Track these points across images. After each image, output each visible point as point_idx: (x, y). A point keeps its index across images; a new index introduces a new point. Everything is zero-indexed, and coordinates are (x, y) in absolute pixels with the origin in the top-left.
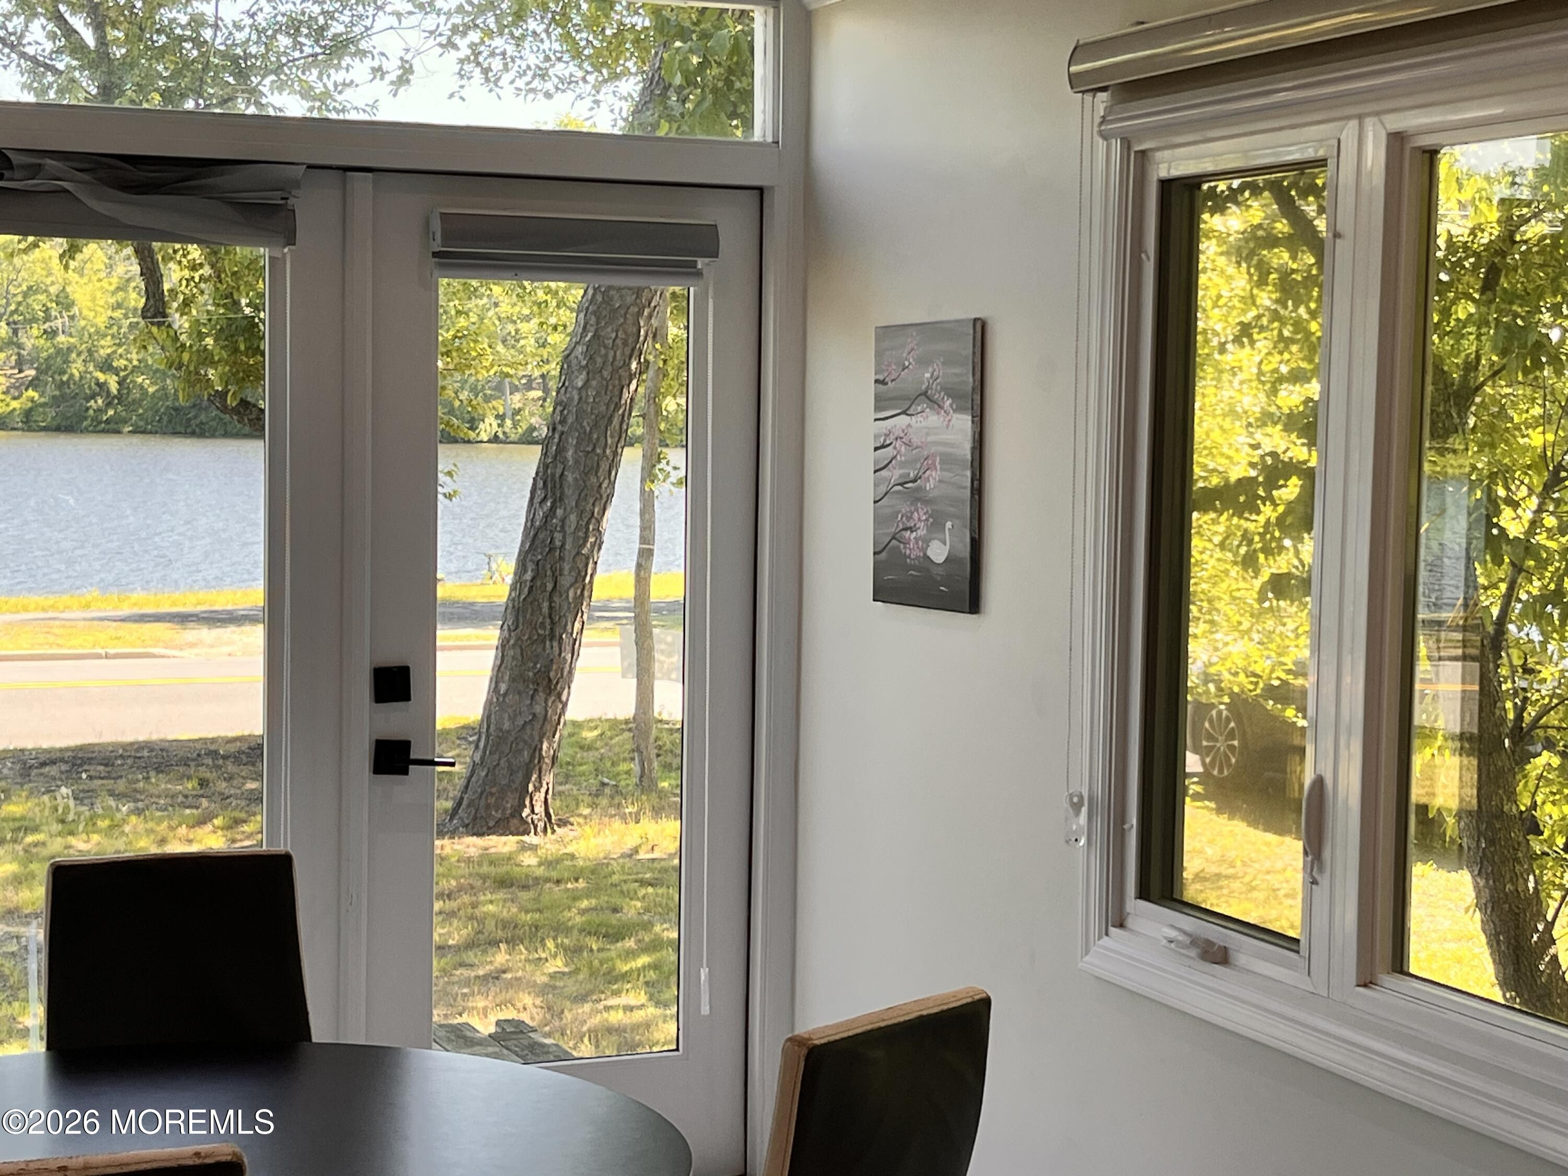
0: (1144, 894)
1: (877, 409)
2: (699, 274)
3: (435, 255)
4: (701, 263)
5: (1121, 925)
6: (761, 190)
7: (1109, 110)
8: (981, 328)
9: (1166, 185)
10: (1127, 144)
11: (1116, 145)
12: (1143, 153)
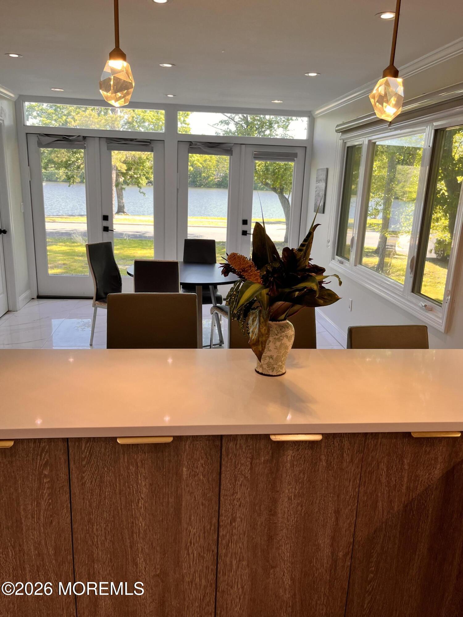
0: (337, 255)
1: (316, 182)
2: (294, 161)
3: (254, 157)
4: (295, 159)
5: (334, 259)
6: (306, 147)
7: (341, 134)
8: (327, 170)
9: (348, 147)
10: (343, 141)
11: (342, 140)
12: (346, 142)
